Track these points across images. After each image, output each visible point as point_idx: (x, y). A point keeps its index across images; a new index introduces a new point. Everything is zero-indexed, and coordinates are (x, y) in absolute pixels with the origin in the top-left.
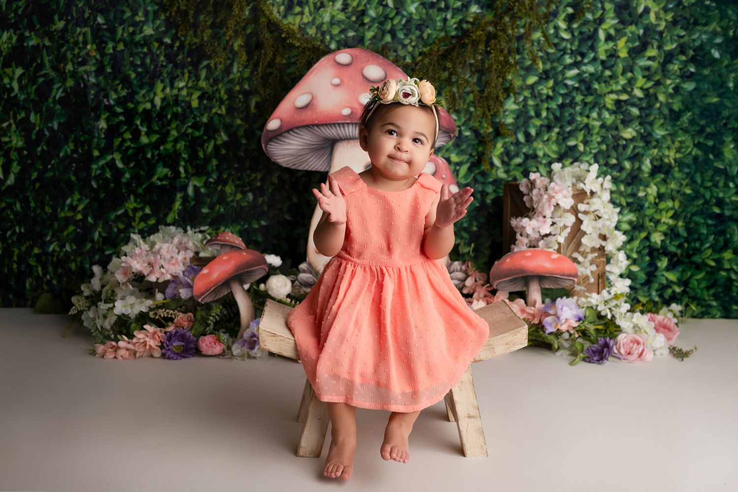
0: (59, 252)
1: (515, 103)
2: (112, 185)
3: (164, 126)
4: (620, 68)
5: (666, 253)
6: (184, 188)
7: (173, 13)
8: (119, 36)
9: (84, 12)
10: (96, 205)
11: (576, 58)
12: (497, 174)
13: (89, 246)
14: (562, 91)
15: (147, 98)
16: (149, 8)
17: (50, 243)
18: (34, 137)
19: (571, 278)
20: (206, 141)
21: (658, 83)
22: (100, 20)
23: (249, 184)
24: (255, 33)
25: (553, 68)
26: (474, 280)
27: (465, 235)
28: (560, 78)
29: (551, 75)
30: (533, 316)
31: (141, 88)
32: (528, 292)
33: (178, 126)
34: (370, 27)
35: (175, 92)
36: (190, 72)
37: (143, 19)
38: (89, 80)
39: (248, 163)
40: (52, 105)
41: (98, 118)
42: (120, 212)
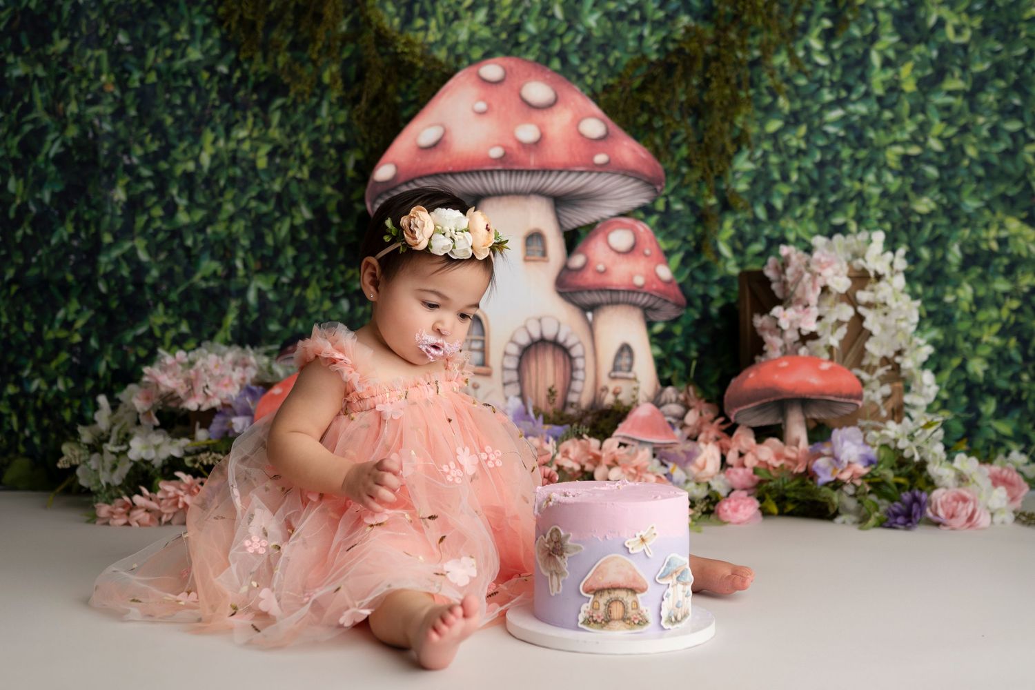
0: (46, 393)
1: (750, 159)
2: (130, 288)
3: (213, 196)
4: (905, 107)
5: (992, 390)
6: (242, 292)
7: (234, 26)
8: (149, 62)
9: (98, 27)
10: (103, 320)
11: (839, 93)
12: (725, 269)
13: (90, 384)
14: (821, 142)
15: (189, 155)
16: (197, 22)
17: (30, 379)
18: (12, 214)
19: (852, 401)
20: (277, 220)
21: (964, 130)
22: (122, 38)
23: (344, 285)
24: (356, 57)
25: (805, 108)
26: (698, 414)
27: (679, 364)
28: (816, 122)
29: (802, 118)
30: (796, 462)
31: (181, 138)
32: (786, 426)
33: (235, 196)
34: (528, 49)
35: (232, 145)
36: (255, 116)
37: (187, 37)
38: (101, 128)
39: (341, 254)
40: (43, 166)
41: (112, 185)
42: (141, 330)
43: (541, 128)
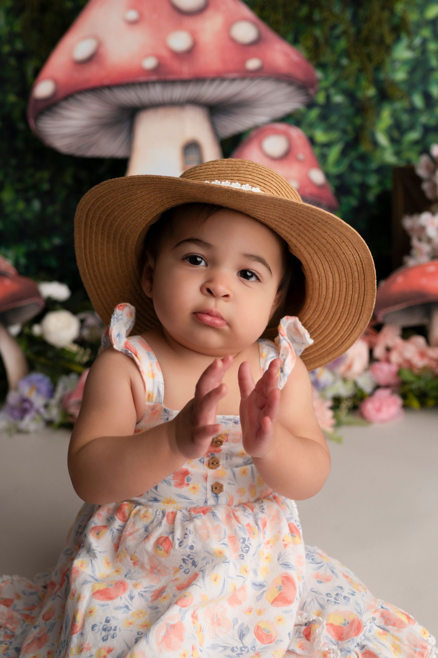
1: (409, 47)
12: (383, 158)
32: (431, 325)
43: (193, 35)
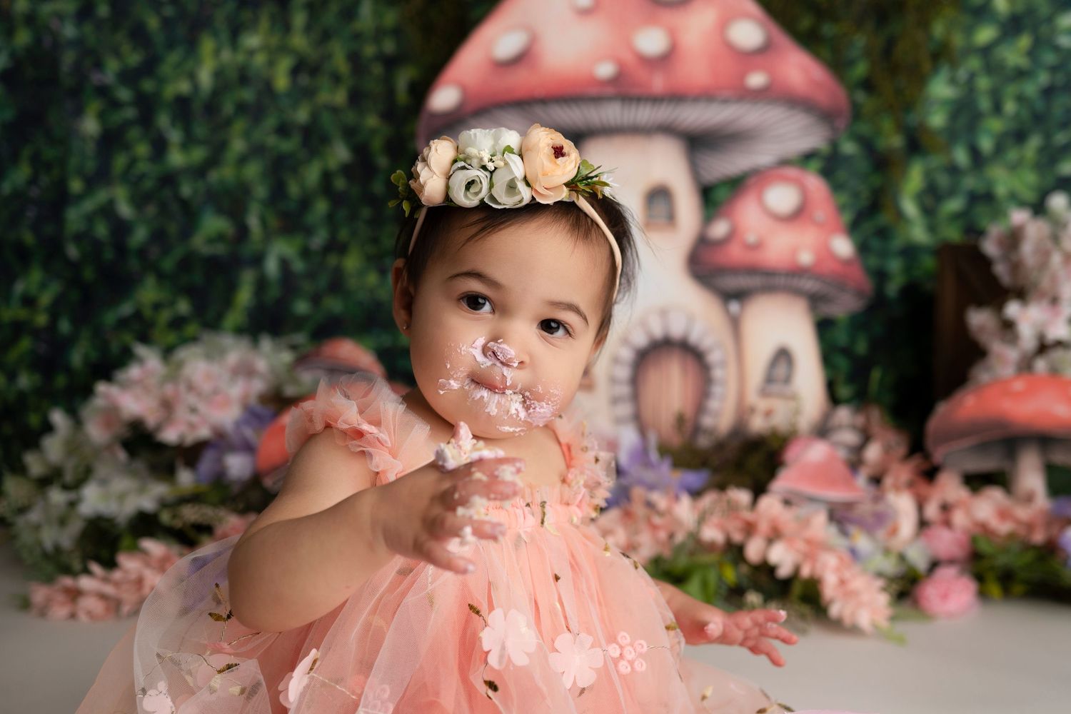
1: (950, 81)
2: (109, 255)
3: (216, 129)
6: (257, 260)
10: (76, 296)
12: (909, 235)
13: (61, 381)
15: (182, 71)
20: (305, 162)
26: (883, 447)
28: (1044, 32)
32: (1014, 471)
33: (246, 128)
35: (240, 58)
36: (274, 18)
38: (61, 33)
41: (79, 112)
42: (126, 309)
43: (672, 34)
